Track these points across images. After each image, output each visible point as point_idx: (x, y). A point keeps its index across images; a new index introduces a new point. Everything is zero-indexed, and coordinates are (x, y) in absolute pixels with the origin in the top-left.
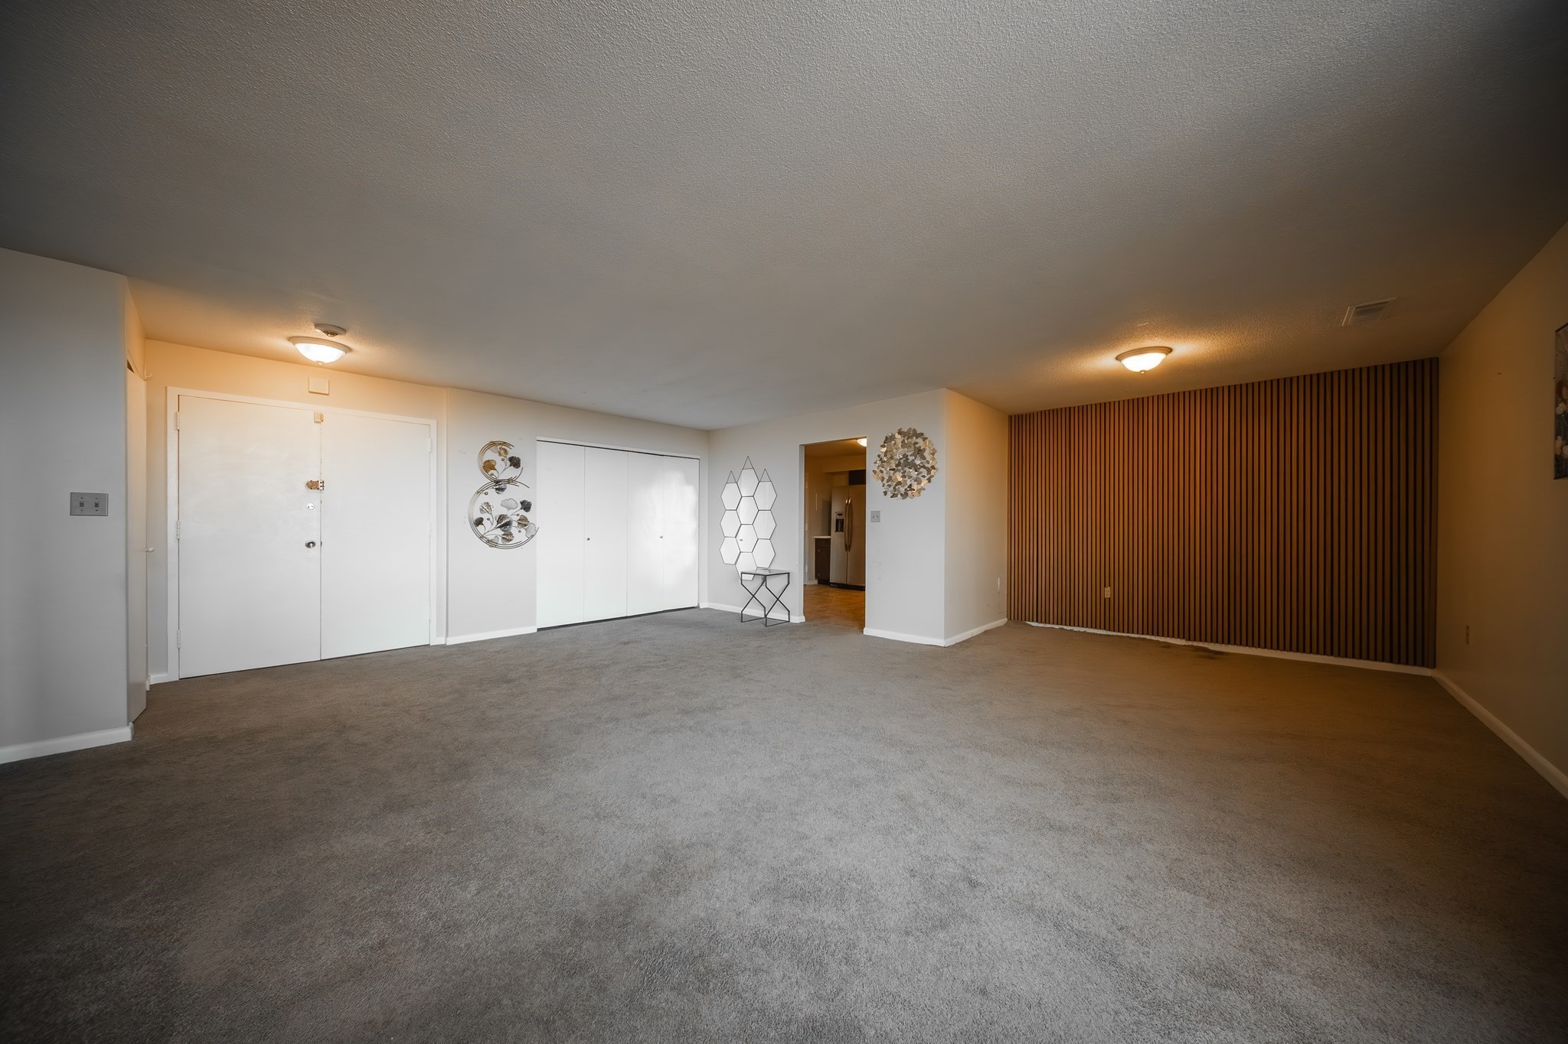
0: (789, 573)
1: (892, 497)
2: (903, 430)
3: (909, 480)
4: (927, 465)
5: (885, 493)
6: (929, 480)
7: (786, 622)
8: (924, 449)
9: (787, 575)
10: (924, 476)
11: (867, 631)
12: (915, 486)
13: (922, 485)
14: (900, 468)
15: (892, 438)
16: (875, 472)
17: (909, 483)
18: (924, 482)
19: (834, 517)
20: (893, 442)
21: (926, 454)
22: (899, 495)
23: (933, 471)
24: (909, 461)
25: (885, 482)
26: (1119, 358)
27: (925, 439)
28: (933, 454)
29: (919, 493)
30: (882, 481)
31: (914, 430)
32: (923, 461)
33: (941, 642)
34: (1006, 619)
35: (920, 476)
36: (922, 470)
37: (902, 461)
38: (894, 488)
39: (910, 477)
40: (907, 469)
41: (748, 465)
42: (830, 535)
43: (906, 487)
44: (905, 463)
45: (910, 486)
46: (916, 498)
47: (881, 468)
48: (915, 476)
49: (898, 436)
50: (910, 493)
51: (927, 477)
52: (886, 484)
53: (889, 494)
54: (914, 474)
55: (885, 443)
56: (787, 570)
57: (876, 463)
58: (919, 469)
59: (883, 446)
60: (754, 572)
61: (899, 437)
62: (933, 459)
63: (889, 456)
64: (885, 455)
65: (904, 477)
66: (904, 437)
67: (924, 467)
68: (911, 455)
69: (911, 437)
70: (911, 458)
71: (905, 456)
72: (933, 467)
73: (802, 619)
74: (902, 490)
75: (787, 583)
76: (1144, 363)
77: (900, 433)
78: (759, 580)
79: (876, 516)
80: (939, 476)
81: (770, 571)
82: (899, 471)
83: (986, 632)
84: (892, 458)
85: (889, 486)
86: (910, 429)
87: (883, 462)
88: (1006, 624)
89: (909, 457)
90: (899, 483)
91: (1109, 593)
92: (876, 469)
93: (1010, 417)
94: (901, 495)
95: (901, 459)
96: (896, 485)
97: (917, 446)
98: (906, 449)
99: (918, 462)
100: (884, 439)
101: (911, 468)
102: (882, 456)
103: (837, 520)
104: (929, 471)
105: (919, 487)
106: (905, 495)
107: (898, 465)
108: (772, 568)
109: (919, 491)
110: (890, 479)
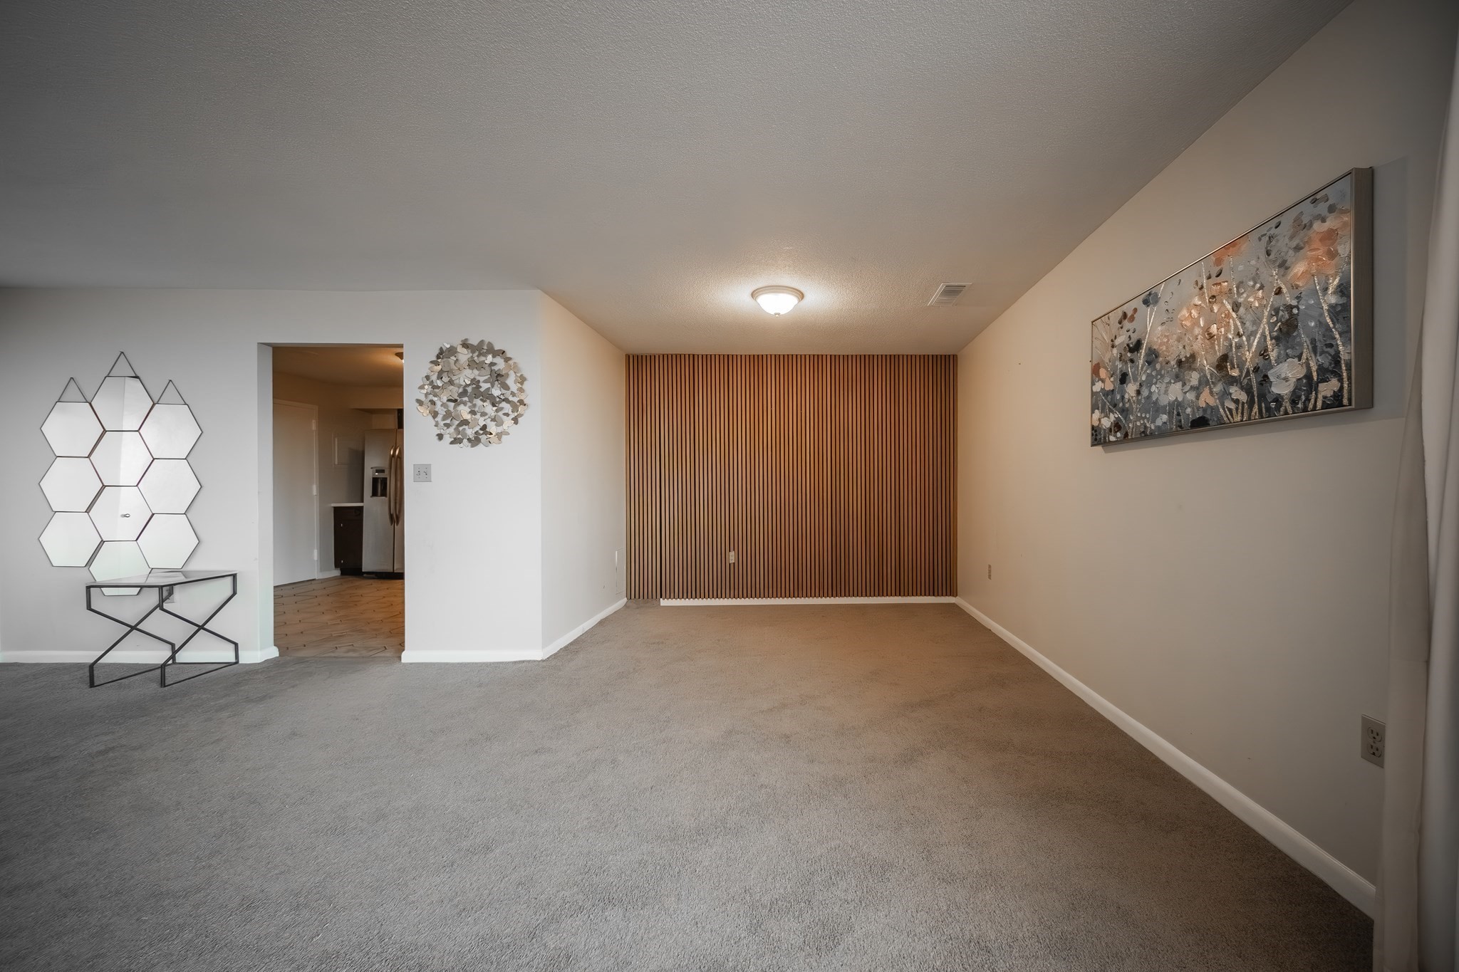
0: (234, 576)
1: (452, 443)
2: (470, 342)
3: (483, 419)
4: (511, 398)
5: (440, 437)
6: (516, 420)
7: (230, 664)
8: (507, 375)
9: (230, 579)
10: (507, 415)
11: (407, 657)
12: (492, 428)
13: (505, 426)
14: (466, 399)
15: (452, 351)
16: (420, 402)
17: (482, 423)
18: (508, 422)
19: (369, 475)
20: (453, 358)
21: (510, 381)
22: (465, 441)
23: (521, 408)
24: (482, 390)
25: (439, 418)
26: (754, 295)
27: (507, 360)
28: (522, 383)
29: (500, 438)
30: (434, 417)
31: (490, 345)
32: (504, 391)
33: (538, 654)
34: (626, 599)
35: (500, 414)
36: (504, 404)
37: (469, 389)
38: (456, 429)
39: (483, 414)
40: (478, 402)
41: (122, 367)
42: (362, 502)
43: (477, 428)
44: (475, 392)
45: (484, 428)
46: (494, 447)
47: (431, 397)
48: (493, 414)
49: (460, 349)
50: (483, 438)
51: (513, 416)
52: (442, 423)
53: (447, 439)
54: (490, 409)
55: (438, 357)
56: (232, 570)
57: (422, 387)
58: (500, 402)
59: (435, 363)
60: (141, 581)
61: (465, 351)
62: (521, 390)
63: (446, 379)
64: (440, 378)
65: (473, 412)
66: (473, 352)
67: (507, 400)
68: (485, 381)
69: (485, 355)
70: (484, 386)
71: (475, 382)
72: (521, 402)
73: (273, 652)
74: (470, 432)
75: (230, 593)
76: (777, 305)
77: (465, 345)
78: (152, 598)
79: (424, 473)
80: (531, 416)
81: (185, 574)
82: (465, 404)
83: (601, 623)
84: (451, 382)
85: (448, 426)
86: (482, 342)
87: (435, 387)
88: (626, 606)
89: (481, 384)
90: (465, 422)
91: (733, 558)
92: (422, 398)
93: (628, 357)
94: (469, 440)
95: (467, 385)
96: (459, 425)
97: (496, 368)
98: (476, 372)
99: (496, 392)
100: (437, 352)
101: (484, 401)
102: (434, 377)
103: (375, 480)
104: (515, 408)
105: (500, 429)
106: (475, 441)
107: (464, 393)
108: (193, 567)
109: (499, 436)
110: (448, 415)
